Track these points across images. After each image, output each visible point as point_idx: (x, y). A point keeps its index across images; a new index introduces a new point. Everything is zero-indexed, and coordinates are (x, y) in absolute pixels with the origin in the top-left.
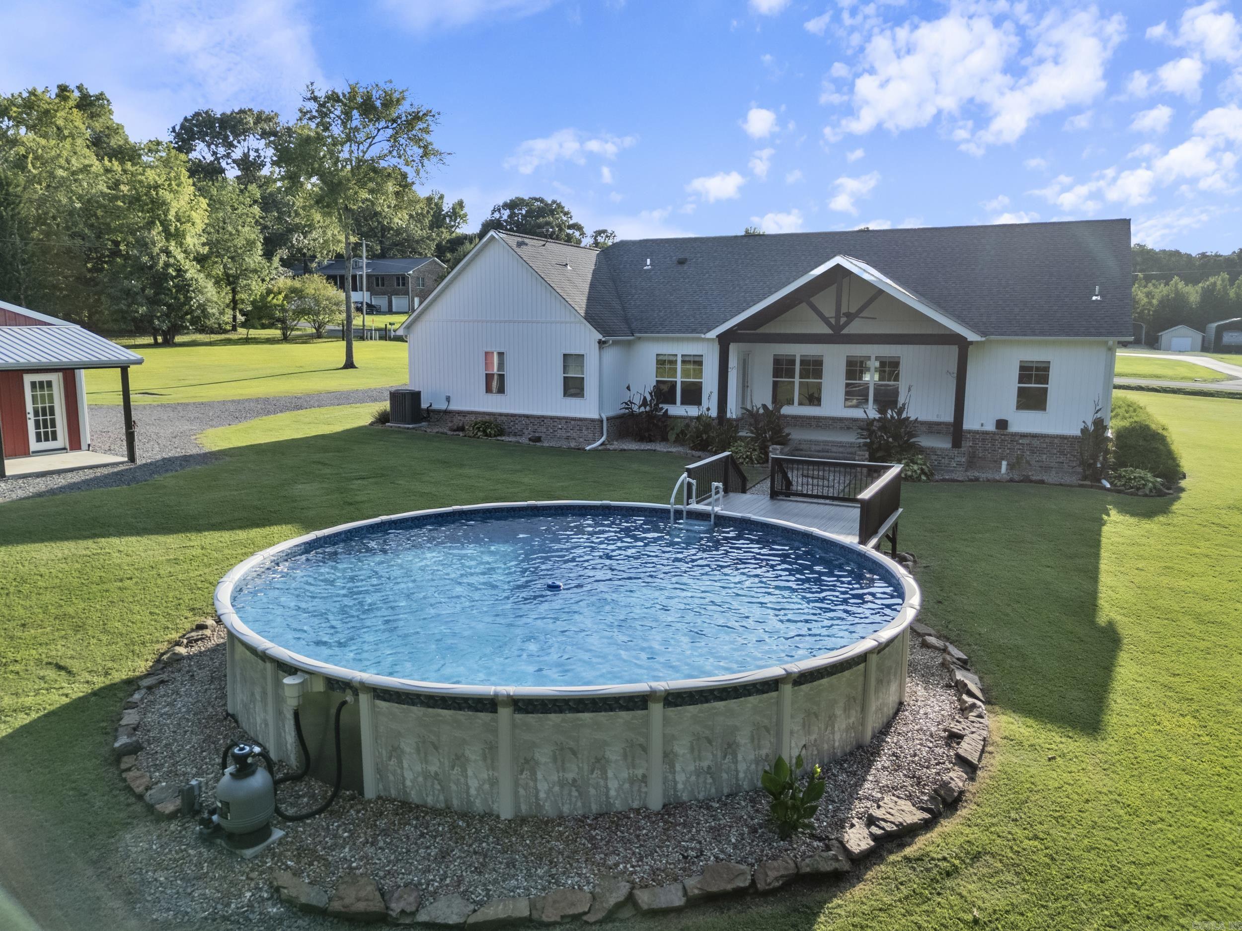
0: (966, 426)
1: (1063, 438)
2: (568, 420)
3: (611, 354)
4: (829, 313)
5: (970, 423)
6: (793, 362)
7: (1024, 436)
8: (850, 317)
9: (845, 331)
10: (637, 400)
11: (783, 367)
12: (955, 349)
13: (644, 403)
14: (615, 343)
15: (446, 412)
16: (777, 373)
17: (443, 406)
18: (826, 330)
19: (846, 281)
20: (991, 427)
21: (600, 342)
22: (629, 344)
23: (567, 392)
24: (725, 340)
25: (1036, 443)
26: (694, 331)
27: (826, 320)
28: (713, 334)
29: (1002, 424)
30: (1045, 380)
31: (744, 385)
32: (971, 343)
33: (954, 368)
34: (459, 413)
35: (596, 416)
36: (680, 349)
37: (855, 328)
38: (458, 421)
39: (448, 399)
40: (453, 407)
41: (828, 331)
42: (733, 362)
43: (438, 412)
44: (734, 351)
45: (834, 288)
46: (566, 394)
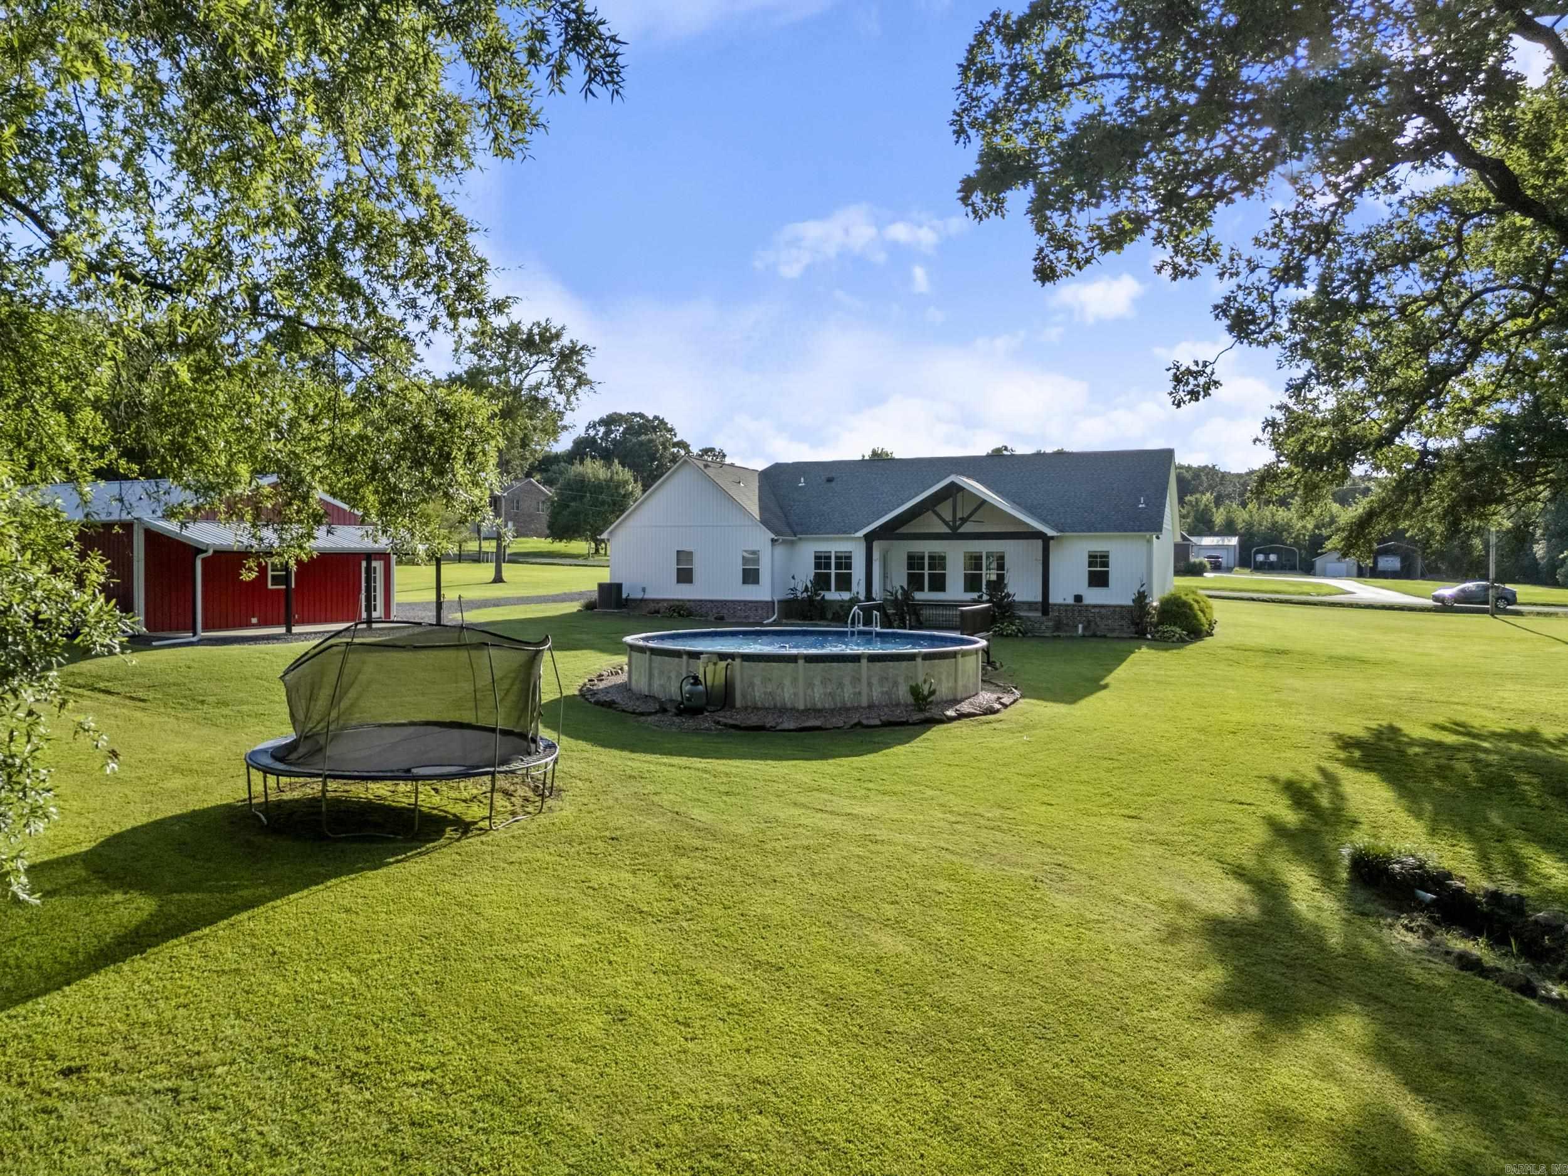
0: (1052, 600)
1: (1122, 607)
2: (746, 603)
3: (780, 550)
4: (948, 517)
5: (1055, 598)
6: (923, 558)
7: (1095, 606)
8: (964, 520)
9: (961, 530)
10: (800, 588)
11: (914, 561)
12: (1040, 542)
13: (806, 589)
14: (784, 542)
15: (642, 600)
16: (910, 566)
17: (640, 596)
18: (945, 530)
19: (959, 495)
20: (1070, 601)
21: (773, 540)
22: (792, 543)
23: (745, 581)
24: (870, 538)
25: (1103, 611)
26: (845, 532)
27: (946, 523)
28: (861, 534)
29: (1078, 598)
30: (1106, 564)
31: (885, 576)
32: (1052, 538)
33: (1040, 557)
34: (653, 601)
35: (768, 599)
36: (834, 547)
37: (967, 528)
38: (652, 606)
39: (644, 590)
40: (647, 596)
41: (948, 530)
42: (876, 555)
43: (635, 600)
44: (876, 545)
45: (950, 501)
46: (744, 582)
